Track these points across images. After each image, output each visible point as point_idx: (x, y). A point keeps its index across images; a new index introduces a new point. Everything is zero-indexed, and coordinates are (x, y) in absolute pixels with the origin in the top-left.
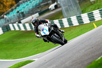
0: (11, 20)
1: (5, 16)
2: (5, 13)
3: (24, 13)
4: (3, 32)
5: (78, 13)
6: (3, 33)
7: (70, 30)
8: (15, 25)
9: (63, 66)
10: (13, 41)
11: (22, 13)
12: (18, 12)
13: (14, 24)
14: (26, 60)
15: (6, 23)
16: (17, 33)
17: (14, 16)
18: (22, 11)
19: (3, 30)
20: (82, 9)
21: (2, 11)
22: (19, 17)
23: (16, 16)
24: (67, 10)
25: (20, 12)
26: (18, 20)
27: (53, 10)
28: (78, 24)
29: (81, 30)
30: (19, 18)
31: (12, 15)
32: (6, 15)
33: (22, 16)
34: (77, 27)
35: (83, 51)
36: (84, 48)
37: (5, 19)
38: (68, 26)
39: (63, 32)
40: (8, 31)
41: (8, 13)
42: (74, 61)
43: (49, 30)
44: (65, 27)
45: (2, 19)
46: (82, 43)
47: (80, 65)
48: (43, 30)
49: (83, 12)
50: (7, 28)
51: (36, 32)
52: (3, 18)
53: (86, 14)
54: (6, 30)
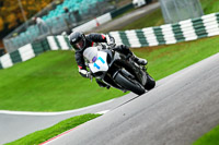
0: (51, 28)
1: (39, 20)
2: (39, 13)
3: (80, 13)
4: (35, 52)
5: (196, 14)
6: (33, 55)
7: (178, 50)
8: (61, 38)
9: (163, 126)
10: (55, 73)
11: (76, 13)
12: (67, 11)
13: (58, 37)
14: (82, 114)
15: (40, 34)
16: (64, 55)
17: (58, 18)
18: (76, 9)
19: (33, 48)
20: (205, 6)
21: (33, 8)
22: (68, 22)
23: (62, 19)
24: (172, 8)
25: (71, 10)
26: (66, 27)
27: (143, 6)
28: (195, 37)
29: (203, 49)
30: (68, 24)
31: (54, 17)
32: (41, 16)
33: (74, 19)
34: (193, 44)
35: (207, 94)
36: (209, 88)
37: (39, 25)
38: (174, 41)
39: (143, 64)
40: (45, 50)
41: (46, 14)
42: (186, 116)
43: (109, 59)
44: (167, 43)
45: (32, 27)
46: (205, 78)
47: (200, 124)
48: (94, 60)
49: (206, 11)
50: (43, 46)
51: (79, 64)
52: (35, 22)
53: (214, 14)
54: (41, 49)
